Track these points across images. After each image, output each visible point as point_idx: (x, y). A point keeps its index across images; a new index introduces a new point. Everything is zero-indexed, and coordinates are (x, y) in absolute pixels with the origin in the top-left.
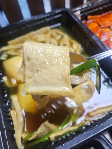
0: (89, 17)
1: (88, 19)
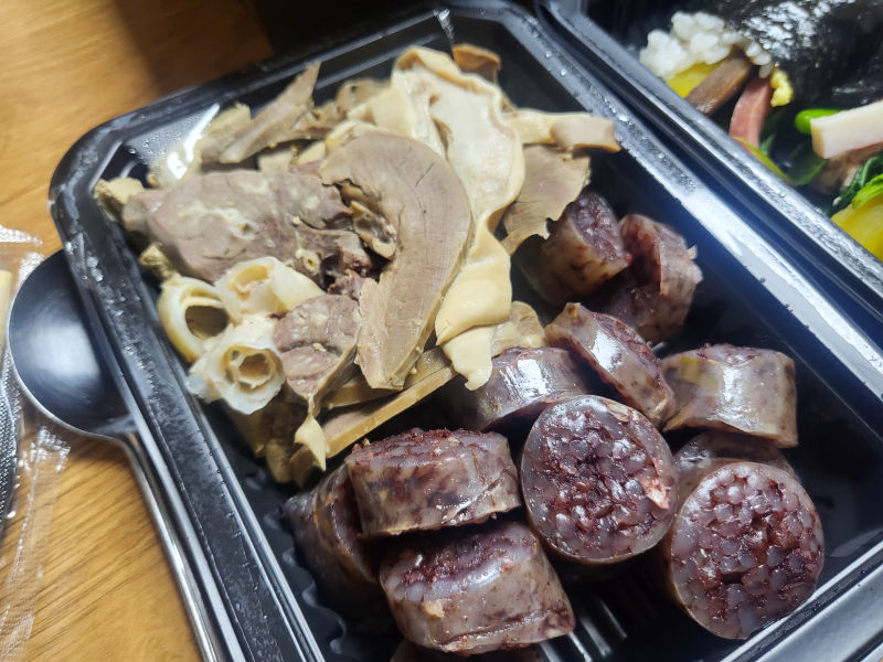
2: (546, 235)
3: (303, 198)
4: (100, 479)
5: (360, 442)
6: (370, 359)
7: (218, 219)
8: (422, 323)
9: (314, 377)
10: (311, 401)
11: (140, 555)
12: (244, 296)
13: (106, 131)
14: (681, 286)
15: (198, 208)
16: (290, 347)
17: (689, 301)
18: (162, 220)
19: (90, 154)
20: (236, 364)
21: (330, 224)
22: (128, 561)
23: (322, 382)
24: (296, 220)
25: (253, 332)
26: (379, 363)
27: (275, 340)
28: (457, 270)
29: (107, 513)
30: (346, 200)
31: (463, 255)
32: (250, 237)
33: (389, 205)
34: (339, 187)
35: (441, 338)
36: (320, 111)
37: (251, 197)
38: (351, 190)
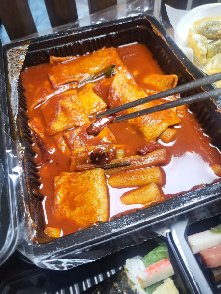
1: (51, 62)
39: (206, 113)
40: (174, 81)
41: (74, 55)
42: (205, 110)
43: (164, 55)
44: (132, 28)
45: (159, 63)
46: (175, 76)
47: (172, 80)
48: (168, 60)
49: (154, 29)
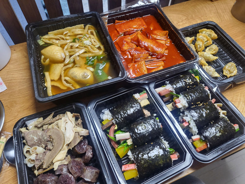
0: (117, 21)
1: (116, 23)
2: (71, 149)
3: (45, 137)
4: (13, 169)
5: (42, 174)
6: (44, 164)
7: (34, 138)
8: (51, 160)
9: (38, 165)
10: (36, 168)
11: (15, 181)
12: (33, 152)
13: (23, 120)
14: (88, 157)
15: (31, 136)
16: (36, 160)
17: (90, 159)
18: (26, 137)
19: (20, 123)
20: (30, 160)
21: (47, 141)
22: (14, 182)
23: (38, 166)
24: (43, 140)
25: (33, 157)
26: (45, 165)
27: (35, 158)
28: (59, 153)
29: (12, 175)
30: (50, 138)
31: (61, 150)
32: (37, 141)
33: (54, 141)
34: (50, 136)
35: (53, 162)
36: (53, 119)
37: (38, 135)
38: (51, 137)
39: (179, 44)
40: (167, 33)
41: (125, 20)
42: (178, 43)
43: (162, 21)
44: (148, 9)
45: (160, 25)
46: (167, 31)
47: (166, 32)
48: (164, 24)
49: (158, 10)
